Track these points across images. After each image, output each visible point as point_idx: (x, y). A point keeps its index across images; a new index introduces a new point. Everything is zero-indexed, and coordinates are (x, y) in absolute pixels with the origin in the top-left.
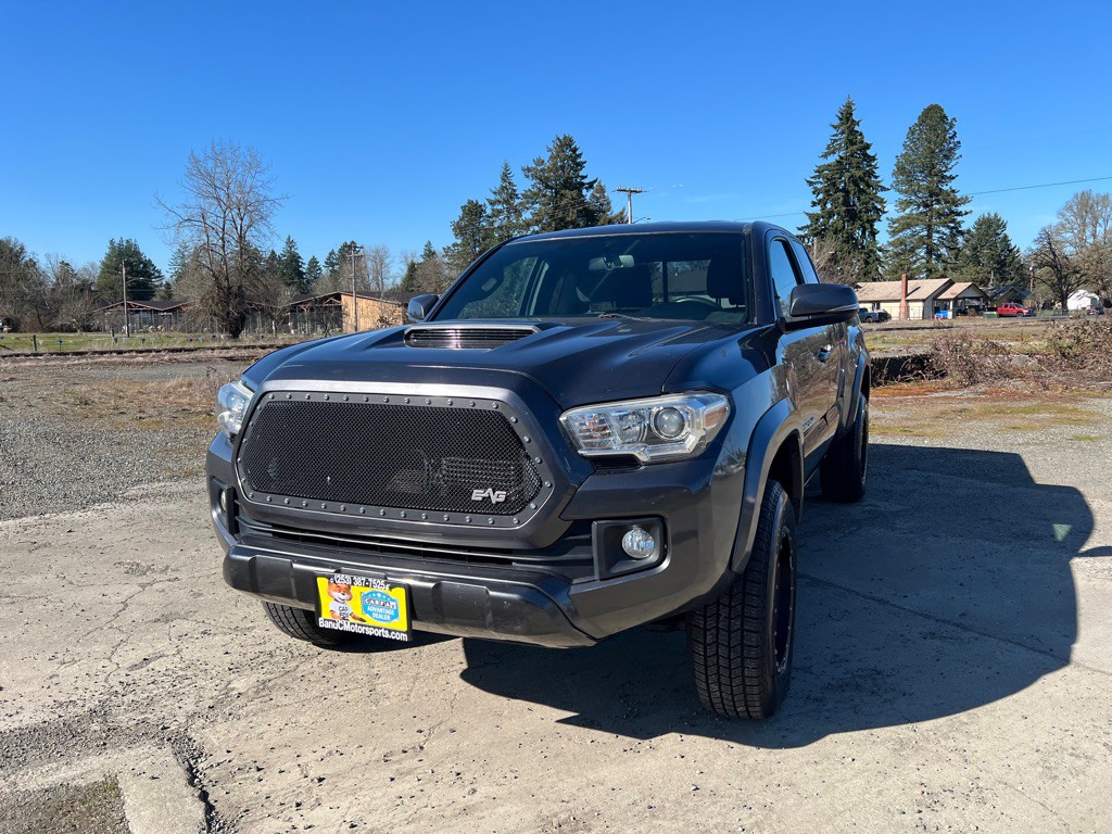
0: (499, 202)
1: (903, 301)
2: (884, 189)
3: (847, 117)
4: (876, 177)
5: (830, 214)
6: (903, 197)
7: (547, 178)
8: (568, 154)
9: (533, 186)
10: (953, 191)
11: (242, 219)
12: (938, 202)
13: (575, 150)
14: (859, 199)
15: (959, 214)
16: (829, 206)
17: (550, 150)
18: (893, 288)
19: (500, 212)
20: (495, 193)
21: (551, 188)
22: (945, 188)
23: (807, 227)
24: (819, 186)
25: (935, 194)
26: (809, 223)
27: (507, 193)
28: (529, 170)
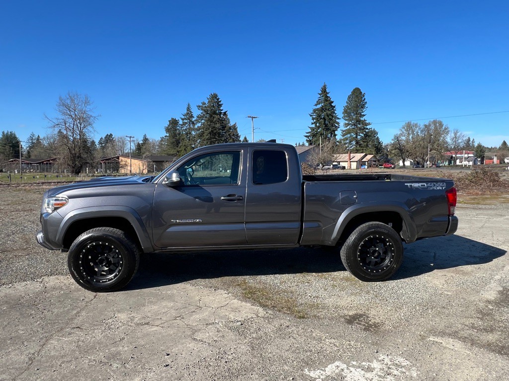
0: (186, 119)
1: (349, 162)
2: (338, 119)
3: (324, 91)
4: (336, 114)
5: (319, 127)
6: (347, 122)
7: (208, 110)
8: (215, 100)
9: (202, 113)
10: (365, 120)
11: (81, 125)
12: (360, 124)
13: (218, 99)
14: (329, 122)
15: (367, 129)
16: (318, 125)
17: (208, 99)
18: (345, 157)
19: (186, 123)
20: (184, 115)
21: (209, 114)
22: (362, 119)
23: (310, 132)
24: (314, 117)
25: (359, 121)
26: (310, 131)
27: (189, 115)
28: (199, 106)
